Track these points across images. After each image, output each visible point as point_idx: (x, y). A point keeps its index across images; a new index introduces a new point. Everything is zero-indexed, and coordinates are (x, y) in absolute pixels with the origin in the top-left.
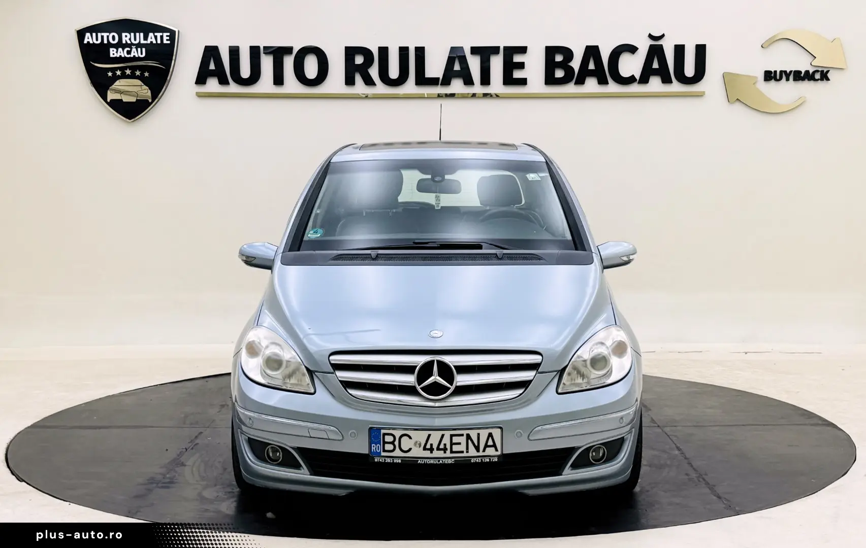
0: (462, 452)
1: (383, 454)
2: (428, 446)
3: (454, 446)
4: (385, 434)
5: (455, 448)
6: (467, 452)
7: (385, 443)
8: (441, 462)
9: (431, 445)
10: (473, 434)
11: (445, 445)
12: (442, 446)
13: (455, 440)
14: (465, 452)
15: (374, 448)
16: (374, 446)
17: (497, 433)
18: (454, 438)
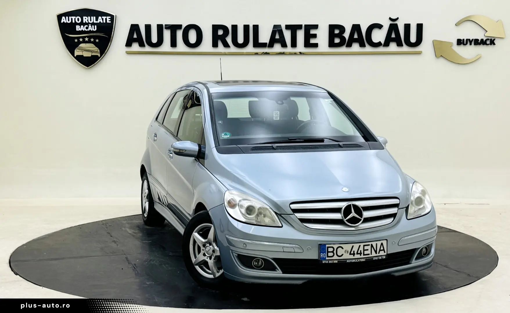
0: (369, 254)
1: (327, 258)
2: (352, 252)
3: (365, 251)
4: (328, 247)
5: (366, 252)
6: (371, 254)
7: (328, 252)
8: (359, 261)
9: (354, 251)
10: (374, 244)
11: (361, 251)
12: (359, 252)
13: (366, 248)
14: (370, 254)
15: (322, 256)
16: (322, 255)
17: (385, 243)
18: (365, 247)
